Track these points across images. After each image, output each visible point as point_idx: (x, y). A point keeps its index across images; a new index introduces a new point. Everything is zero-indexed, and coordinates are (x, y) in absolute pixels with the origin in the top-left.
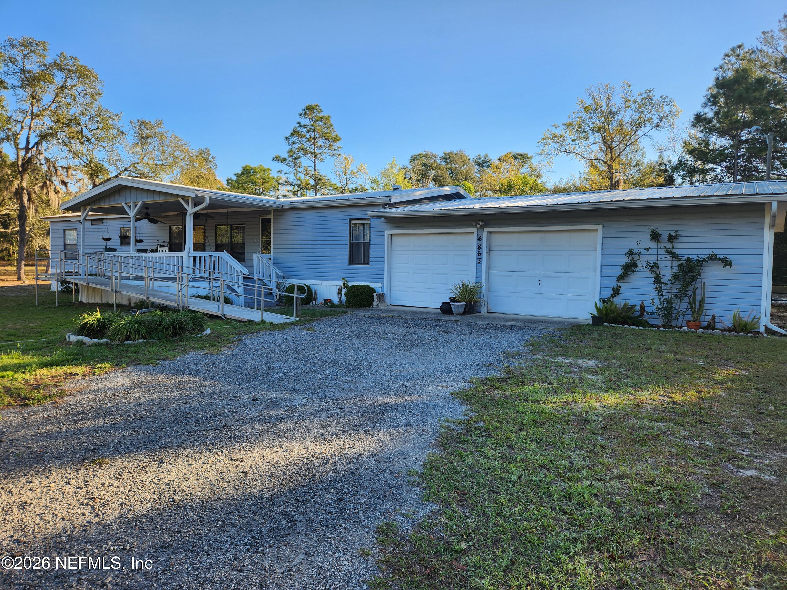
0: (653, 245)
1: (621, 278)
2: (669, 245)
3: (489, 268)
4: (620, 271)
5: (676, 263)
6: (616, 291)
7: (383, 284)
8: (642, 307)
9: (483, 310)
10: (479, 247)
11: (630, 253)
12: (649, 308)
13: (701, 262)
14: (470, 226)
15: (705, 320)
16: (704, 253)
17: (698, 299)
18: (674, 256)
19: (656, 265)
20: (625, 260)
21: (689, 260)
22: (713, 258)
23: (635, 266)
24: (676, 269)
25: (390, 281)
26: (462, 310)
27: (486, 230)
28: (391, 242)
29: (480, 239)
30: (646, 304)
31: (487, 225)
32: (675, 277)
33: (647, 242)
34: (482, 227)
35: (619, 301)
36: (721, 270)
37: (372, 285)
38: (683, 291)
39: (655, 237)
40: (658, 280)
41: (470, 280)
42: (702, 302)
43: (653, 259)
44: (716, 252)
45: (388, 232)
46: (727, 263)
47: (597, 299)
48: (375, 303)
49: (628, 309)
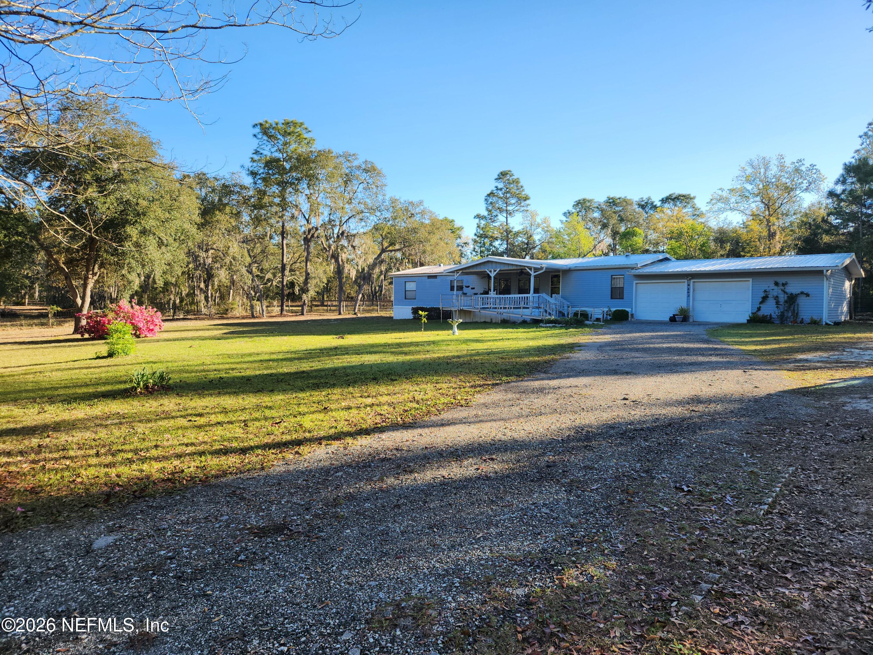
0: (776, 288)
1: (761, 303)
2: (783, 288)
3: (694, 300)
4: (761, 300)
5: (786, 296)
6: (759, 309)
7: (632, 309)
8: (771, 315)
9: (691, 320)
10: (688, 289)
11: (765, 291)
12: (774, 316)
13: (797, 295)
14: (684, 279)
15: (799, 320)
16: (798, 291)
17: (796, 312)
18: (785, 292)
19: (777, 297)
20: (763, 295)
21: (792, 294)
22: (802, 293)
23: (768, 297)
24: (786, 298)
25: (636, 307)
26: (681, 320)
27: (692, 281)
28: (636, 287)
29: (689, 285)
30: (773, 314)
31: (693, 278)
32: (786, 302)
33: (772, 286)
34: (690, 279)
35: (760, 313)
36: (805, 298)
37: (627, 309)
38: (789, 307)
39: (776, 284)
40: (777, 303)
41: (684, 305)
42: (797, 314)
43: (775, 294)
44: (803, 290)
45: (635, 282)
46: (808, 295)
47: (750, 312)
48: (630, 319)
49: (764, 317)
